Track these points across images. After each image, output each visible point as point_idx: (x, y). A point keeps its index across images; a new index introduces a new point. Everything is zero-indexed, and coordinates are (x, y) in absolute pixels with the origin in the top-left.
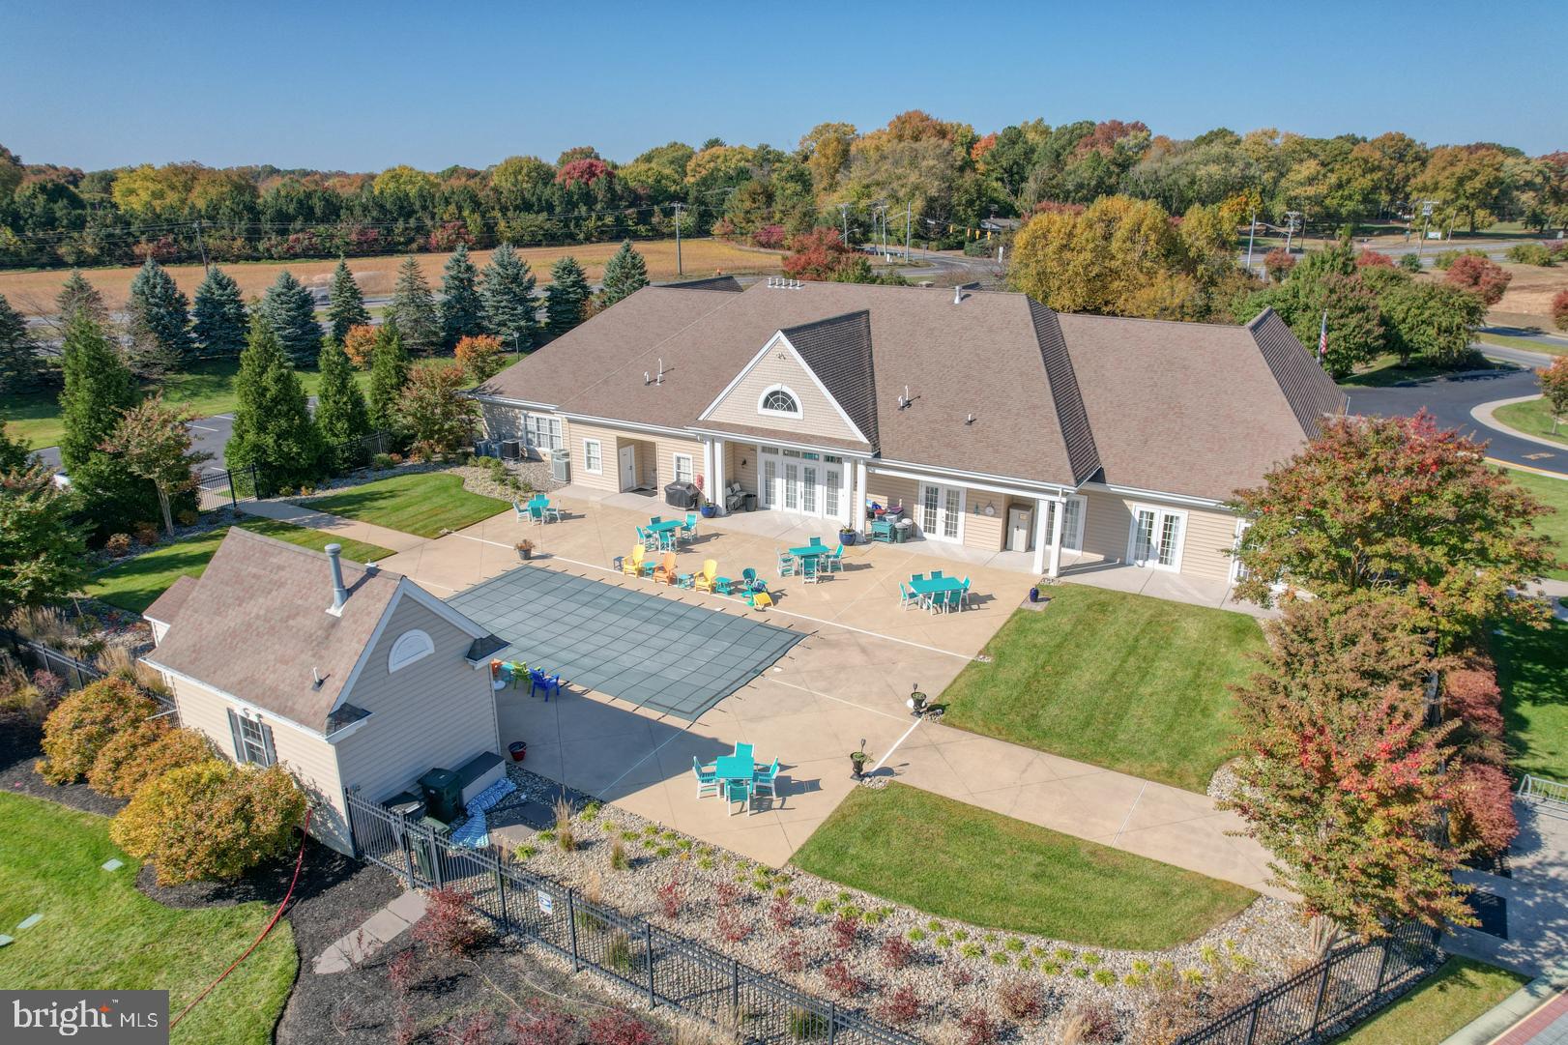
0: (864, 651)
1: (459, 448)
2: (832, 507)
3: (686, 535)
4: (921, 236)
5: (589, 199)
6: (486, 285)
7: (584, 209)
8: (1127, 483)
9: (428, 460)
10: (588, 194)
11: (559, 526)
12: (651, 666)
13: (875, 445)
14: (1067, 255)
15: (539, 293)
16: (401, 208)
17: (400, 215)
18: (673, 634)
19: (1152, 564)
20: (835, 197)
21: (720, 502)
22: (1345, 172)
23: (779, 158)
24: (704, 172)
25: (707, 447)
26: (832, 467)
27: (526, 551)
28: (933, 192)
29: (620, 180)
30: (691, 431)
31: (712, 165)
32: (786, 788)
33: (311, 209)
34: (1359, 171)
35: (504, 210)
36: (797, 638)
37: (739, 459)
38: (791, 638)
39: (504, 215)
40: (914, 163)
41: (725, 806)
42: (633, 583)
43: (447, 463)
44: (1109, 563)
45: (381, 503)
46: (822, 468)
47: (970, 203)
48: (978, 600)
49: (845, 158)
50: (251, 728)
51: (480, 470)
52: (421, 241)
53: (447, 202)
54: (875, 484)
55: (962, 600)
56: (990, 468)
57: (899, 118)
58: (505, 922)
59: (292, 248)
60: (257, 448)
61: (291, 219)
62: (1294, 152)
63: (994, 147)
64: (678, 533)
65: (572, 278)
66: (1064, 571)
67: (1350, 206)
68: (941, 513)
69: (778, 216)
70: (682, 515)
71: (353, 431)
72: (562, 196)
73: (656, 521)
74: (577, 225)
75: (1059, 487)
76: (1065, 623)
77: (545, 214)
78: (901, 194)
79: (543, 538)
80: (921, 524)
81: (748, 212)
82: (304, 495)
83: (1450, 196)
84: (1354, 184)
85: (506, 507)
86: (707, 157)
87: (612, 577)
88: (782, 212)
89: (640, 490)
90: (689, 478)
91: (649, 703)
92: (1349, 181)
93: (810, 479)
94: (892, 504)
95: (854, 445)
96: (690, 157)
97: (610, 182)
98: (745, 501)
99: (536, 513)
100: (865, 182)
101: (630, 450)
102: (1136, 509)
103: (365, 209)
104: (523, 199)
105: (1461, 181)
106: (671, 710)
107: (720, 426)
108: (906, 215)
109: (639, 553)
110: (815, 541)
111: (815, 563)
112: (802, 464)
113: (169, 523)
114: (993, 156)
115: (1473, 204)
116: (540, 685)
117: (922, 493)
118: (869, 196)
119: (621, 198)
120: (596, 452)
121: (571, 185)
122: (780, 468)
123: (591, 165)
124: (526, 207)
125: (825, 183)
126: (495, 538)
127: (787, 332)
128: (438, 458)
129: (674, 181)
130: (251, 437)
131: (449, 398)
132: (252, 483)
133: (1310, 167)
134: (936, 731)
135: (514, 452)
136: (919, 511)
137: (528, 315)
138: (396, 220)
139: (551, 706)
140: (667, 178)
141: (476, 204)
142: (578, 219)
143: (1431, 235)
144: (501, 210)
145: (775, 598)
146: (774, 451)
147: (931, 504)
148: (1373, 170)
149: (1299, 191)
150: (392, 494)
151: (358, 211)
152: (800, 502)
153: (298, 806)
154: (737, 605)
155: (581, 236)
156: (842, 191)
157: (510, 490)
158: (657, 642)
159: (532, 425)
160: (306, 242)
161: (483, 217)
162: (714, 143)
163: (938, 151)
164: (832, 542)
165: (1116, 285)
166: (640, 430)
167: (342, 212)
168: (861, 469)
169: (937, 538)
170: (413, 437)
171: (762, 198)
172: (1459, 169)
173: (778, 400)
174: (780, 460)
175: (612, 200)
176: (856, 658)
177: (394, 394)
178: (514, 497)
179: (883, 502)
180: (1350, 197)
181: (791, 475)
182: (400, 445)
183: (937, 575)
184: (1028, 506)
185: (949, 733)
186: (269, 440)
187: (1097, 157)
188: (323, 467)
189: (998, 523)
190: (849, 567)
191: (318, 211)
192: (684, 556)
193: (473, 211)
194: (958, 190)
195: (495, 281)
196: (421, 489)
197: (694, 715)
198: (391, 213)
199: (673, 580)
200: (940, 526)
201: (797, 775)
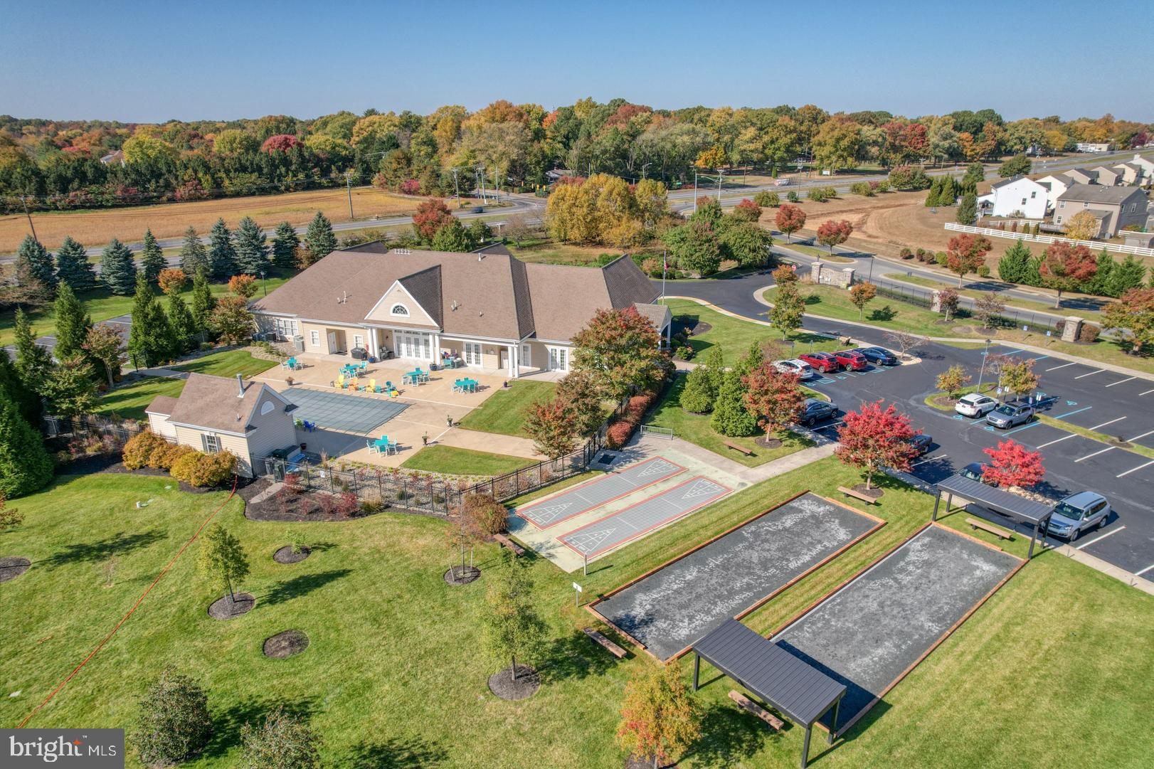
0: (434, 408)
1: (244, 337)
2: (427, 355)
3: (362, 371)
4: (508, 185)
5: (286, 162)
6: (236, 241)
7: (283, 170)
8: (544, 338)
9: (229, 344)
10: (285, 158)
11: (302, 371)
12: (349, 419)
13: (441, 327)
14: (574, 209)
15: (269, 244)
16: (153, 171)
17: (152, 176)
18: (359, 408)
19: (558, 370)
20: (453, 158)
21: (377, 356)
22: (775, 134)
23: (419, 122)
24: (365, 134)
25: (369, 331)
26: (426, 337)
27: (290, 382)
28: (514, 157)
29: (307, 148)
30: (361, 325)
31: (370, 128)
32: (400, 449)
33: (84, 173)
34: (782, 133)
35: (227, 171)
36: (408, 406)
37: (385, 336)
38: (406, 406)
39: (227, 175)
40: (501, 138)
41: (380, 455)
42: (340, 391)
43: (239, 345)
44: (542, 371)
45: (213, 366)
46: (422, 338)
47: (538, 163)
48: (483, 388)
49: (458, 133)
50: (211, 439)
51: (258, 348)
52: (170, 195)
53: (186, 167)
54: (443, 344)
55: (475, 388)
56: (488, 335)
57: (492, 106)
58: (310, 487)
59: (73, 201)
60: (146, 343)
61: (70, 181)
62: (742, 122)
63: (556, 122)
64: (358, 370)
65: (288, 234)
66: (521, 376)
67: (779, 154)
68: (473, 354)
69: (415, 173)
70: (360, 363)
71: (188, 332)
72: (268, 161)
73: (348, 365)
74: (279, 181)
75: (514, 341)
76: (515, 394)
77: (256, 174)
78: (494, 158)
79: (297, 376)
80: (465, 360)
81: (395, 170)
82: (171, 365)
83: (833, 149)
84: (780, 141)
85: (276, 364)
86: (367, 124)
87: (330, 389)
88: (418, 170)
89: (339, 353)
90: (362, 346)
91: (350, 430)
92: (777, 139)
93: (417, 343)
94: (453, 352)
95: (432, 327)
96: (354, 123)
97: (300, 151)
98: (389, 355)
99: (292, 365)
100: (471, 148)
101: (333, 335)
102: (549, 348)
103: (126, 174)
104: (240, 163)
105: (838, 140)
106: (358, 431)
107: (375, 322)
108: (497, 172)
109: (341, 379)
110: (418, 369)
111: (418, 378)
112: (413, 337)
113: (111, 382)
114: (555, 128)
115: (845, 154)
116: (307, 427)
117: (465, 346)
118: (475, 158)
119: (309, 161)
120: (317, 336)
121: (273, 153)
122: (403, 339)
123: (286, 139)
124: (243, 169)
125: (446, 148)
126: (274, 378)
127: (401, 280)
128: (234, 342)
129: (345, 148)
130: (142, 338)
131: (239, 314)
132: (144, 361)
133: (751, 132)
134: (456, 430)
135: (274, 338)
136: (464, 354)
137: (263, 257)
138: (149, 181)
139: (313, 434)
140: (339, 145)
141: (207, 168)
142: (280, 176)
143: (824, 173)
144: (225, 172)
145: (400, 393)
146: (400, 332)
147: (469, 351)
148: (791, 132)
149: (746, 147)
150: (217, 362)
151: (120, 175)
152: (413, 354)
153: (234, 461)
154: (384, 396)
155: (283, 188)
156: (457, 155)
157: (275, 356)
158: (352, 411)
159: (282, 324)
160: (83, 197)
161: (213, 177)
162: (371, 112)
163: (516, 130)
164: (426, 370)
165: (602, 226)
166: (337, 325)
167: (108, 175)
168: (437, 338)
169: (472, 366)
170: (221, 333)
171: (404, 162)
172: (836, 133)
173: (398, 309)
174: (403, 336)
175: (303, 162)
176: (430, 411)
177: (207, 312)
178: (280, 360)
179: (449, 351)
180: (779, 149)
181: (408, 341)
182: (214, 337)
183: (466, 379)
184: (505, 349)
185: (460, 431)
186: (152, 339)
187: (616, 131)
188: (179, 351)
189: (496, 358)
190: (432, 379)
191: (90, 175)
192: (361, 380)
193: (205, 173)
194: (530, 154)
195: (242, 238)
196: (231, 358)
197: (367, 432)
198: (145, 175)
199: (357, 389)
200: (473, 360)
201: (403, 446)
